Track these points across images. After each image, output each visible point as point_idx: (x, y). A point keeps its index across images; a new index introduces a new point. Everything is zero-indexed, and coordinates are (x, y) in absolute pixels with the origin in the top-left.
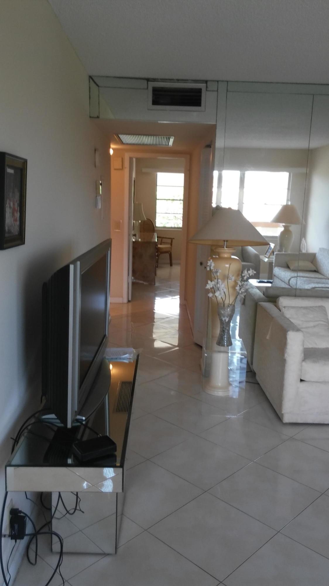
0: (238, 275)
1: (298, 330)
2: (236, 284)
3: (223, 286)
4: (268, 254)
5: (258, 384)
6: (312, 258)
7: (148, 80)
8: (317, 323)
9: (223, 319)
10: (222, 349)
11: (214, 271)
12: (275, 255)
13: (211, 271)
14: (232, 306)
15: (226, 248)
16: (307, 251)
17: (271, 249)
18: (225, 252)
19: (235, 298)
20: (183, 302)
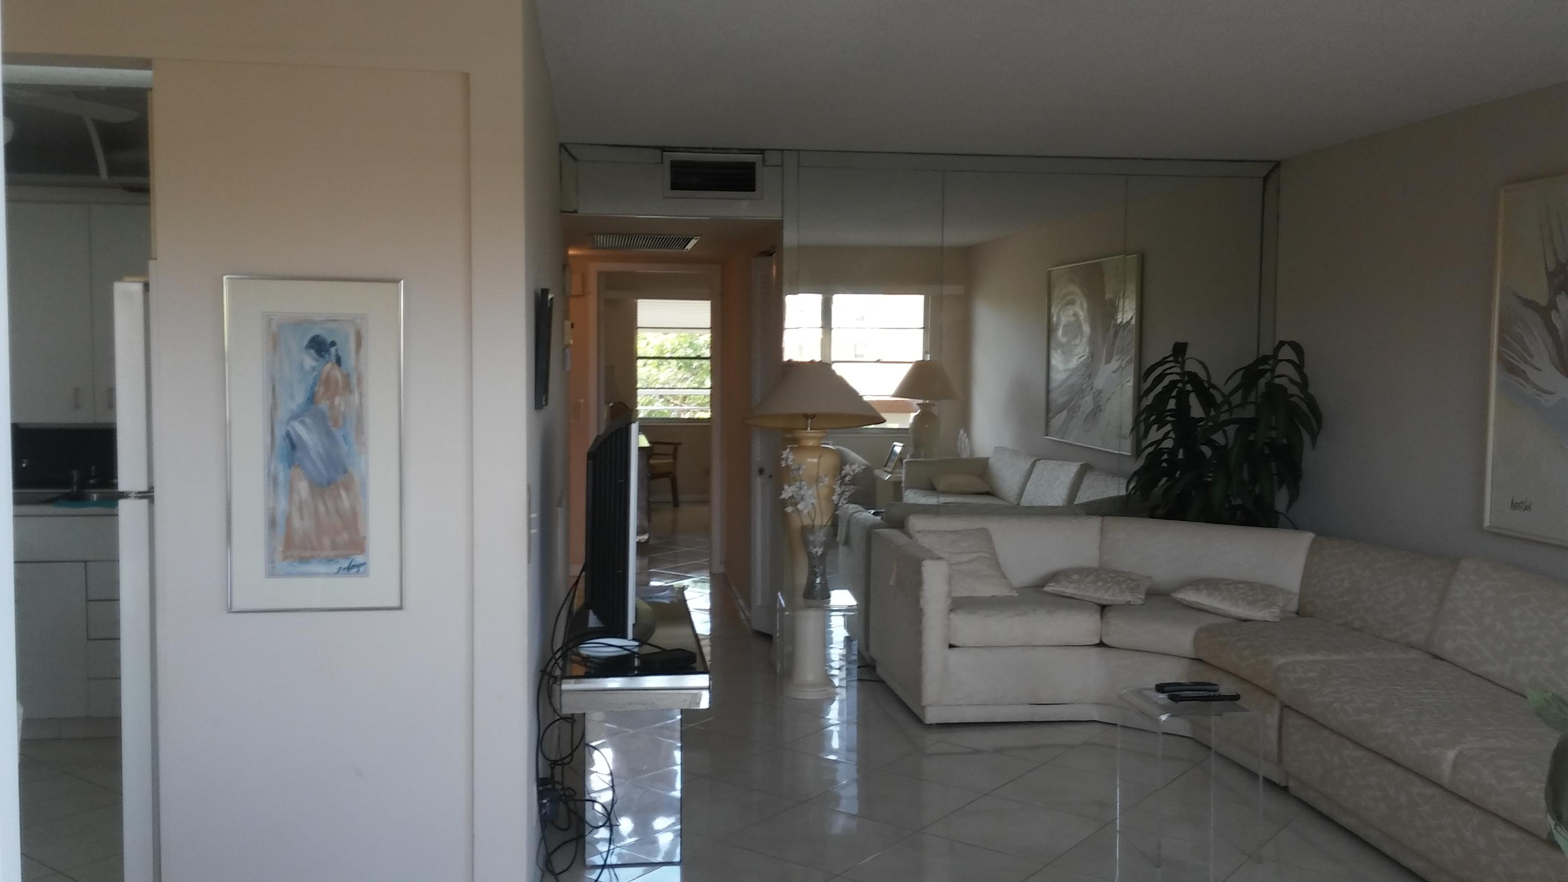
0: (835, 476)
1: (939, 558)
2: (833, 491)
3: (810, 492)
4: (891, 464)
5: (884, 682)
6: (981, 468)
7: (663, 149)
8: (975, 555)
9: (814, 551)
10: (811, 602)
11: (793, 468)
12: (904, 465)
13: (787, 467)
14: (826, 527)
15: (811, 429)
16: (971, 454)
17: (896, 455)
18: (810, 437)
19: (830, 516)
20: (720, 569)
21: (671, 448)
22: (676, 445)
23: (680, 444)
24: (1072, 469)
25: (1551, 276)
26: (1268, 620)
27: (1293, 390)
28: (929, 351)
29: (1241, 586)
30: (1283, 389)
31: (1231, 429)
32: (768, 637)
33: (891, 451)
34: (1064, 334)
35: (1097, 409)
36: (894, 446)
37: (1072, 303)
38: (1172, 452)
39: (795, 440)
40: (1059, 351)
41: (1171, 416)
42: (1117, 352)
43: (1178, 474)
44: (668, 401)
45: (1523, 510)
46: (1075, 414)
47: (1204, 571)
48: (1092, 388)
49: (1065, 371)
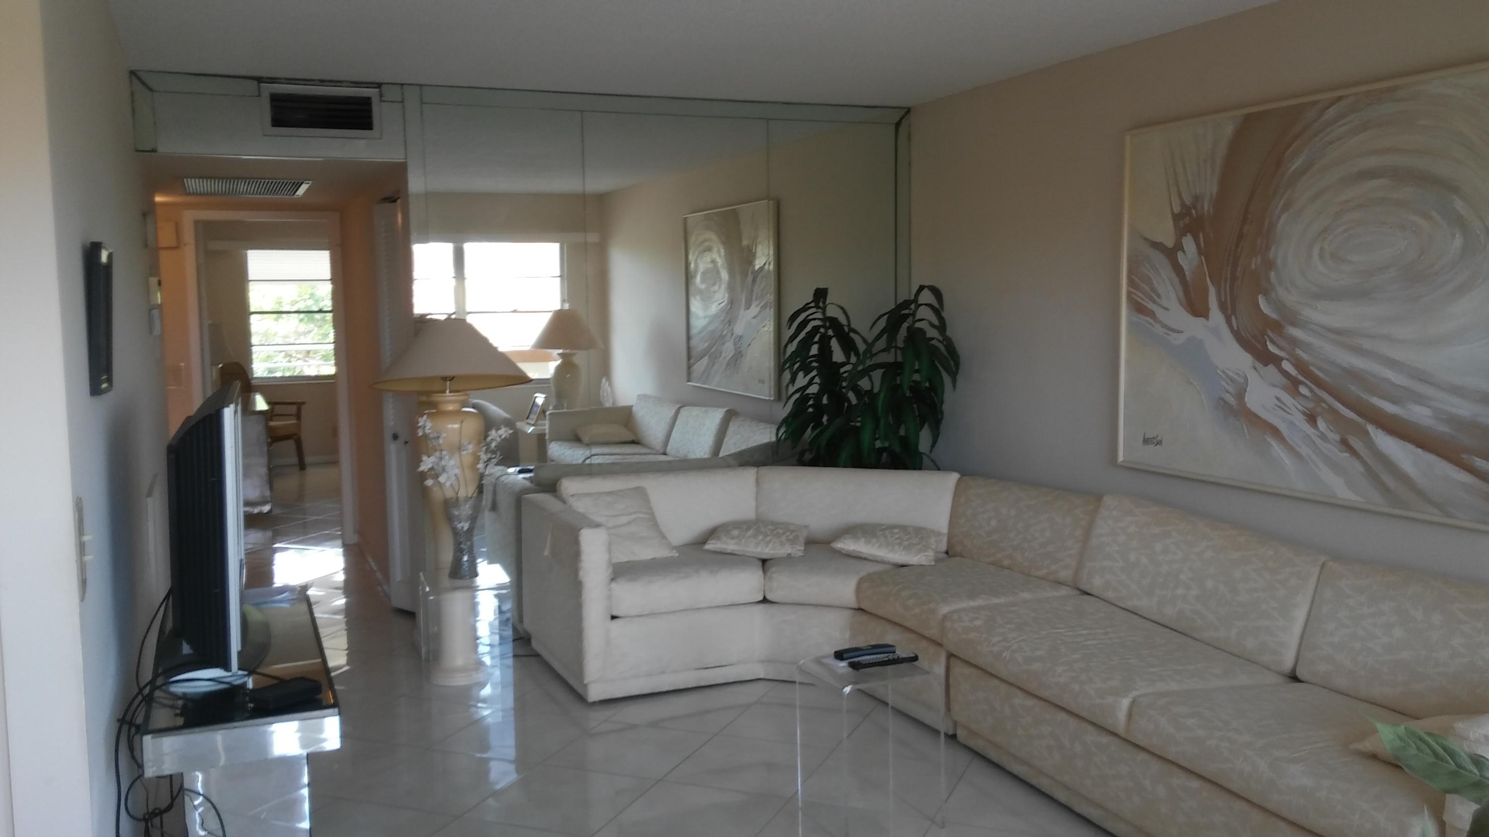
0: (479, 443)
1: (597, 525)
2: (477, 459)
3: (452, 462)
4: (534, 416)
5: (540, 656)
6: (625, 416)
7: (260, 80)
8: (633, 516)
9: (459, 526)
10: (459, 583)
11: (432, 436)
12: (547, 418)
13: (425, 436)
14: (472, 500)
15: (450, 392)
16: (613, 403)
17: (539, 406)
18: (449, 401)
19: (476, 486)
20: (353, 539)
21: (293, 409)
22: (299, 405)
23: (304, 403)
24: (716, 416)
25: (1176, 218)
26: (923, 564)
27: (932, 333)
28: (566, 298)
29: (896, 531)
30: (922, 331)
31: (877, 375)
32: (410, 615)
33: (533, 401)
34: (703, 281)
35: (738, 356)
36: (536, 397)
37: (709, 249)
38: (818, 396)
39: (434, 405)
40: (698, 297)
41: (815, 361)
42: (756, 298)
43: (825, 419)
44: (291, 356)
45: (1154, 445)
46: (716, 360)
47: (859, 516)
48: (732, 334)
49: (705, 317)
